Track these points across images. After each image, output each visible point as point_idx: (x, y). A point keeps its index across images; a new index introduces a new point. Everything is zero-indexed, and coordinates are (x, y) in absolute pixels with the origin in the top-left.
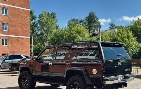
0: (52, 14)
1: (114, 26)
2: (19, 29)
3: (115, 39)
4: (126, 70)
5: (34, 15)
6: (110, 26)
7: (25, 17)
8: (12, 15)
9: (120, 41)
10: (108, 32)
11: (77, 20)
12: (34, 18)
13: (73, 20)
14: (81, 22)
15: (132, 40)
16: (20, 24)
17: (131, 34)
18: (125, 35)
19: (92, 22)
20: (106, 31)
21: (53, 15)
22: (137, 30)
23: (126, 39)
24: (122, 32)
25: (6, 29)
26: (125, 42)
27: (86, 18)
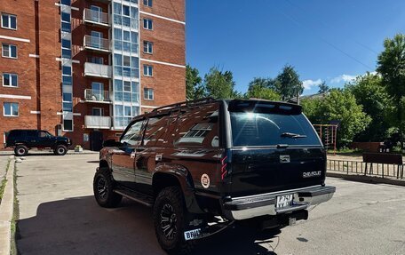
0: (226, 74)
1: (327, 88)
2: (169, 97)
3: (325, 109)
4: (307, 175)
5: (198, 76)
6: (319, 89)
7: (178, 78)
8: (158, 75)
9: (333, 112)
10: (314, 97)
11: (263, 81)
12: (198, 80)
13: (257, 81)
14: (271, 83)
15: (354, 110)
16: (170, 90)
17: (353, 100)
18: (342, 101)
19: (288, 82)
20: (311, 96)
21: (228, 76)
22: (365, 93)
23: (344, 107)
24: (337, 96)
25: (151, 97)
26: (341, 113)
27: (279, 77)
